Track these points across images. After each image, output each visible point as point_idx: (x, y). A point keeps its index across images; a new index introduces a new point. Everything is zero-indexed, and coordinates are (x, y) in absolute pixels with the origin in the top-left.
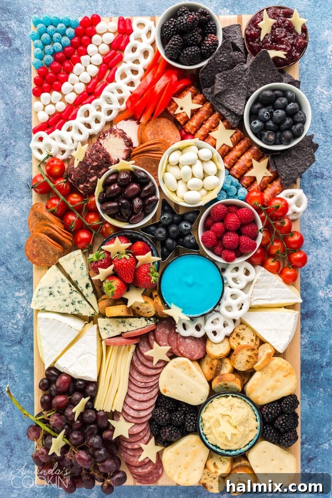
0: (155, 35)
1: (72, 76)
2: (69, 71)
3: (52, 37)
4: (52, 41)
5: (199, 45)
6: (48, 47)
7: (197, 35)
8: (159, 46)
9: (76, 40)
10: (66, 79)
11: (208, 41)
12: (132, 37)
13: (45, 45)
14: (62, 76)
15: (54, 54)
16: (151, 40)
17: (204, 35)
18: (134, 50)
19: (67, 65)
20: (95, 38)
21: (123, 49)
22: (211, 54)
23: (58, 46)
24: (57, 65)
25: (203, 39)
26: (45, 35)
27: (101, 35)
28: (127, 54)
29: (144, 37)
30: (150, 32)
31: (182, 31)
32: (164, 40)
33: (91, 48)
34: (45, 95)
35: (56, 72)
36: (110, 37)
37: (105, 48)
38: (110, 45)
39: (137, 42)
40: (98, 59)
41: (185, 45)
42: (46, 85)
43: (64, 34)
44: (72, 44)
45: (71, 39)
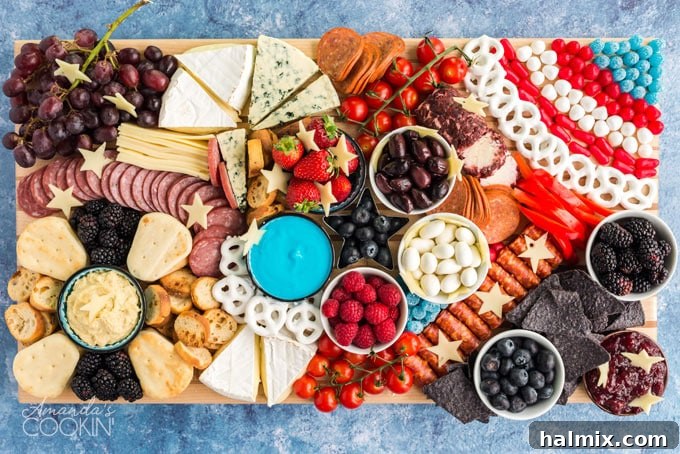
0: (634, 210)
1: (579, 94)
2: (587, 91)
3: (634, 66)
4: (628, 66)
5: (617, 270)
6: (620, 61)
7: (633, 266)
8: (618, 215)
9: (629, 100)
10: (575, 86)
11: (623, 282)
12: (631, 177)
13: (624, 56)
14: (580, 81)
15: (610, 70)
16: (626, 204)
17: (632, 276)
18: (614, 180)
19: (595, 88)
20: (631, 127)
21: (614, 165)
22: (606, 286)
23: (621, 75)
24: (596, 73)
25: (626, 275)
26: (636, 57)
27: (635, 135)
28: (607, 171)
29: (630, 194)
30: (638, 202)
31: (637, 246)
32: (626, 222)
33: (617, 121)
34: (553, 56)
35: (586, 73)
36: (631, 148)
37: (617, 140)
38: (620, 148)
39: (624, 185)
40: (602, 131)
41: (619, 250)
42: (568, 58)
43: (637, 83)
44: (624, 95)
45: (631, 94)
